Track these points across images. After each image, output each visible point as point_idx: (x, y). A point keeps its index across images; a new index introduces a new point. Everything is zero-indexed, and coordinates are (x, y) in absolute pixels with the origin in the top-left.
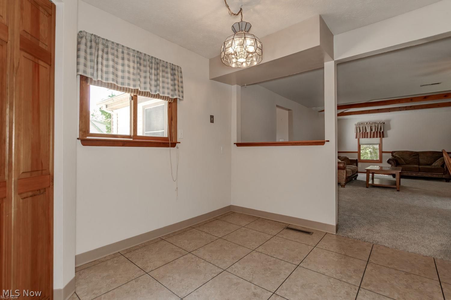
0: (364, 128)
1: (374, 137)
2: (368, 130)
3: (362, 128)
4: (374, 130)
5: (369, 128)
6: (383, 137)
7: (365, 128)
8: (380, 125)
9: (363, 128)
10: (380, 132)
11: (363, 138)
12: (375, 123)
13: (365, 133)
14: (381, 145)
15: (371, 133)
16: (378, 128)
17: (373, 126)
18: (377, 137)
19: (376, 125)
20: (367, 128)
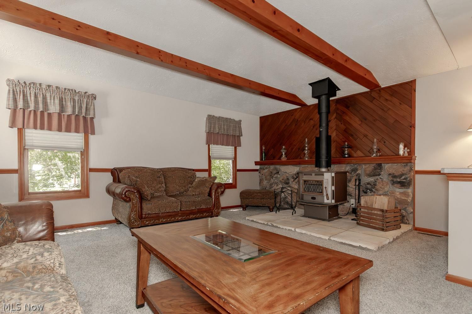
0: (40, 99)
1: (68, 130)
2: (54, 108)
3: (33, 98)
4: (69, 111)
5: (57, 101)
6: (93, 133)
7: (44, 98)
8: (85, 100)
9: (36, 96)
10: (85, 118)
11: (35, 128)
12: (73, 92)
13: (42, 113)
14: (85, 153)
15: (59, 115)
16: (80, 108)
17: (68, 97)
18: (77, 131)
19: (76, 98)
20: (49, 101)
